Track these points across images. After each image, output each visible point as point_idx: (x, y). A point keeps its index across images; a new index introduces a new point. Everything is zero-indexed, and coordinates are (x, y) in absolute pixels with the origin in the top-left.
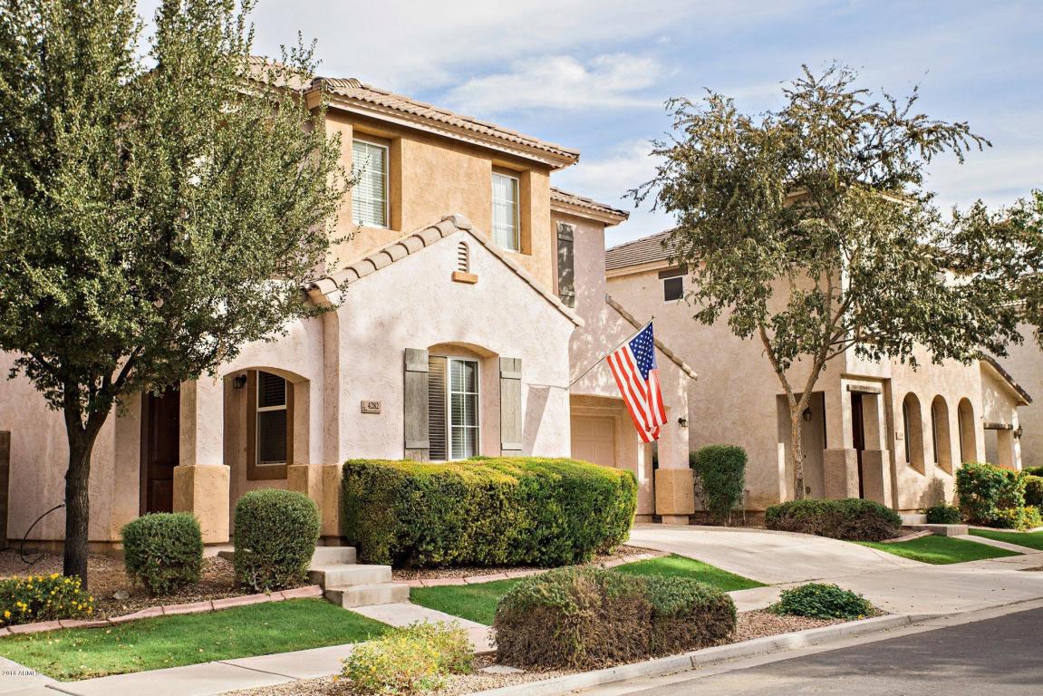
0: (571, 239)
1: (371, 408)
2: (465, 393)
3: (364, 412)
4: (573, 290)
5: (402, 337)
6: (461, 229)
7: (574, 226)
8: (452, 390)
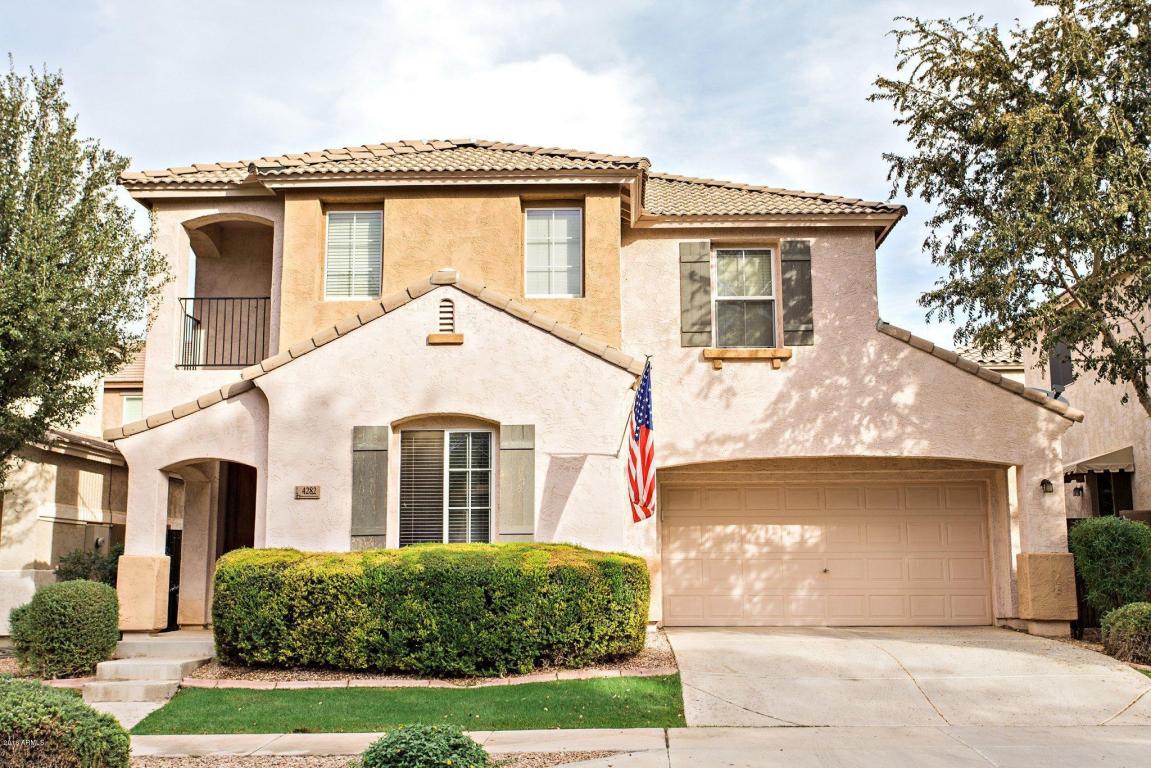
0: (807, 258)
1: (308, 493)
2: (470, 470)
3: (298, 497)
4: (810, 321)
5: (348, 413)
6: (442, 285)
7: (812, 241)
8: (451, 467)
